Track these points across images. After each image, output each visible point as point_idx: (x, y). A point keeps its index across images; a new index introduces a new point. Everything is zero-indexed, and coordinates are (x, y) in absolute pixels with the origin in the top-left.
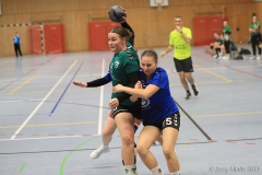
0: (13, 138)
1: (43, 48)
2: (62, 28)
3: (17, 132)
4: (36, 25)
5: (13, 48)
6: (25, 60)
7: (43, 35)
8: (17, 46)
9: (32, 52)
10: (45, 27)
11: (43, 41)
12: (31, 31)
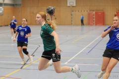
0: (66, 63)
1: (94, 22)
2: (103, 14)
3: (69, 61)
4: (92, 12)
5: (80, 22)
6: (85, 28)
7: (94, 16)
8: (82, 21)
9: (89, 24)
10: (96, 13)
11: (94, 19)
12: (89, 14)
